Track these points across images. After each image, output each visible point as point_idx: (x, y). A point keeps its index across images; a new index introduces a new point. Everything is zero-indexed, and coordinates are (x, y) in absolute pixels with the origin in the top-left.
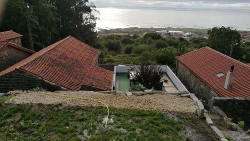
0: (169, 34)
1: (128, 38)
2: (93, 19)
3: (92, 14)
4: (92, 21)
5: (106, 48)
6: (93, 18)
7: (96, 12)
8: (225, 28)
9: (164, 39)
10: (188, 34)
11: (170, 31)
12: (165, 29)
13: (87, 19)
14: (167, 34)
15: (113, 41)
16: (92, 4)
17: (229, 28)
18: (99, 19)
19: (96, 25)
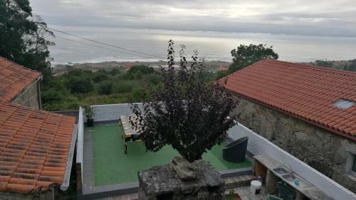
1: (103, 74)
2: (43, 43)
3: (40, 36)
4: (42, 49)
5: (68, 89)
6: (41, 41)
7: (47, 34)
9: (157, 73)
13: (31, 43)
15: (78, 78)
16: (40, 19)
17: (261, 45)
18: (53, 44)
19: (50, 54)
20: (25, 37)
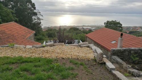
0: (84, 29)
2: (39, 19)
3: (38, 17)
4: (39, 21)
5: (47, 35)
7: (41, 16)
8: (113, 21)
10: (94, 28)
11: (84, 27)
12: (81, 26)
13: (35, 19)
14: (83, 29)
15: (51, 32)
16: (38, 11)
17: (115, 21)
19: (41, 23)
20: (33, 17)
